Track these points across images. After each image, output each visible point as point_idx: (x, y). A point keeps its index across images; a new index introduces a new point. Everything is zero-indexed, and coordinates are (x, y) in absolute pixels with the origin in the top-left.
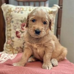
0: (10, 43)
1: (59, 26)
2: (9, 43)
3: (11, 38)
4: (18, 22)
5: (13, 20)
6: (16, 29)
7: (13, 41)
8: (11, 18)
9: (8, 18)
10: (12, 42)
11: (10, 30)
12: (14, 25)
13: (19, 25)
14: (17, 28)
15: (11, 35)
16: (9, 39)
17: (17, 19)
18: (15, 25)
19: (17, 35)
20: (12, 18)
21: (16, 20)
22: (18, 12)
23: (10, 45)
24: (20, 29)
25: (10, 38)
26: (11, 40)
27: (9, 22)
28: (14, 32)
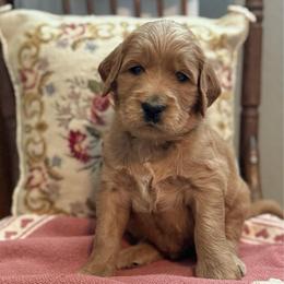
0: (43, 187)
1: (252, 101)
2: (38, 186)
3: (46, 162)
4: (77, 90)
5: (52, 79)
6: (70, 120)
7: (57, 178)
8: (41, 73)
9: (31, 71)
10: (50, 181)
11: (42, 127)
12: (58, 105)
13: (82, 104)
14: (73, 117)
15: (45, 148)
16: (40, 169)
17: (70, 76)
18: (63, 104)
19: (73, 150)
20: (48, 74)
21: (68, 80)
22: (74, 47)
23: (43, 192)
24: (85, 122)
25: (42, 164)
26: (44, 170)
27: (35, 91)
28: (60, 135)
